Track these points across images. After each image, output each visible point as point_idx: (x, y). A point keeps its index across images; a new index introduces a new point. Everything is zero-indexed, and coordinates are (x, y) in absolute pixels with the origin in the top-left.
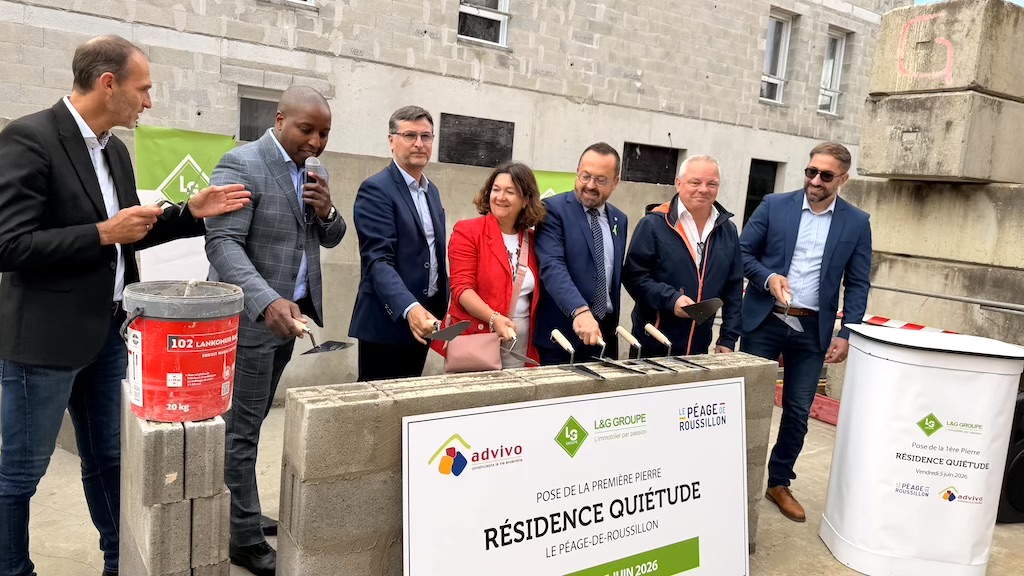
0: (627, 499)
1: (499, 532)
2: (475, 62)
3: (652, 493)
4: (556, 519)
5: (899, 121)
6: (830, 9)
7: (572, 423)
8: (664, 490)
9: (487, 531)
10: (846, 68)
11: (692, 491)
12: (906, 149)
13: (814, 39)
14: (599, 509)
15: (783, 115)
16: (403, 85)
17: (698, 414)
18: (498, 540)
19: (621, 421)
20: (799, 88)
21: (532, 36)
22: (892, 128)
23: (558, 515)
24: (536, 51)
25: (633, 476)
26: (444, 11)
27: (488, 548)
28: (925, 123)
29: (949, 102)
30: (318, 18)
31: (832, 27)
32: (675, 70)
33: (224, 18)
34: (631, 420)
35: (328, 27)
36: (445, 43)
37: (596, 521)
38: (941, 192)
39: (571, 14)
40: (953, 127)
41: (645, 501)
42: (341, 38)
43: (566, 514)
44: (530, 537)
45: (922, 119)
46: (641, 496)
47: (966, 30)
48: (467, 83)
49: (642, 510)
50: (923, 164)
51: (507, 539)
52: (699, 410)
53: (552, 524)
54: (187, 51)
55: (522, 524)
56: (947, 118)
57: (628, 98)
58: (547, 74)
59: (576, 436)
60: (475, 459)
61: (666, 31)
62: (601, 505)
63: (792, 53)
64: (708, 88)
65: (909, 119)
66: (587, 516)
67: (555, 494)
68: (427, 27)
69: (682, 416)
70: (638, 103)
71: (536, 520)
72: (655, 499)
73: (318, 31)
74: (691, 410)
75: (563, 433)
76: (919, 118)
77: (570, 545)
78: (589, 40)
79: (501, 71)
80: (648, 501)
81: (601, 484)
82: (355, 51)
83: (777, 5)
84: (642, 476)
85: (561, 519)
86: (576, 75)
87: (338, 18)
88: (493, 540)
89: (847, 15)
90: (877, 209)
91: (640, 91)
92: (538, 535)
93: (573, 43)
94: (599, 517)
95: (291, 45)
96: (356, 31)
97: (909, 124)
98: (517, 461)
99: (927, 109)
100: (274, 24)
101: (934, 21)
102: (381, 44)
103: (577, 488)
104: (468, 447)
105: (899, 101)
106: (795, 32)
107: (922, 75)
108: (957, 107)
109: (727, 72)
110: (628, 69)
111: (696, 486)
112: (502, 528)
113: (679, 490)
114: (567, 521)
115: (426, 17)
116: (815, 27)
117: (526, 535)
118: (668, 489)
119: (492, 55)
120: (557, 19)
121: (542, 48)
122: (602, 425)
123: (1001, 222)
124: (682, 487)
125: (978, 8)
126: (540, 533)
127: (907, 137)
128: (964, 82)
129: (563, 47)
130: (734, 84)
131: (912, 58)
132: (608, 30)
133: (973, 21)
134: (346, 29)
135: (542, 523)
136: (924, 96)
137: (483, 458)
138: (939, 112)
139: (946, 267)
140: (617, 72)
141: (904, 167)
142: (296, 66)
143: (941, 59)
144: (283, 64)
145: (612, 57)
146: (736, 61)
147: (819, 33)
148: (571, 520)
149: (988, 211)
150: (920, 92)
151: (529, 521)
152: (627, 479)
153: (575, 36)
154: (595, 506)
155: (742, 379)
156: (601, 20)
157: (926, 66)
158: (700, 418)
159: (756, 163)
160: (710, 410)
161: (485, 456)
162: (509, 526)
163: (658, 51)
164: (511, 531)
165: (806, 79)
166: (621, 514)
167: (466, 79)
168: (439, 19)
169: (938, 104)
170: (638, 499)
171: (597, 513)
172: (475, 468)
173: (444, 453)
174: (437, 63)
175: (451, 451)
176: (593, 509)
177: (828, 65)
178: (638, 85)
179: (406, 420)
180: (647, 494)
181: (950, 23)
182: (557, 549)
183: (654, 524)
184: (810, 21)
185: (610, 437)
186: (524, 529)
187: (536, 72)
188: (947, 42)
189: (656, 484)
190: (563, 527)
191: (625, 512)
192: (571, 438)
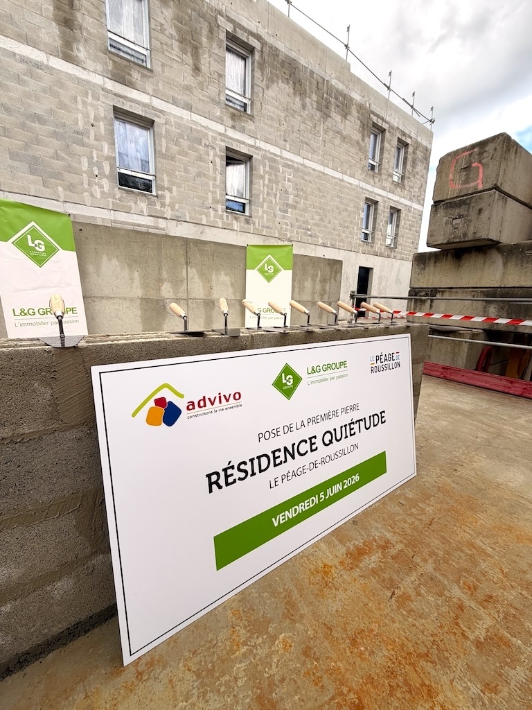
0: (335, 430)
1: (222, 474)
2: (235, 222)
3: (353, 423)
4: (277, 454)
5: (451, 214)
6: (390, 199)
7: (287, 370)
8: (361, 420)
9: (209, 476)
10: (398, 226)
11: (379, 418)
12: (455, 228)
13: (383, 214)
14: (313, 440)
15: (372, 247)
16: (201, 233)
17: (383, 360)
18: (222, 482)
19: (329, 367)
20: (378, 235)
21: (260, 210)
22: (447, 218)
23: (279, 450)
24: (263, 217)
25: (339, 411)
26: (218, 198)
27: (211, 491)
28: (466, 212)
29: (480, 198)
30: (157, 200)
31: (392, 208)
32: (325, 226)
33: (110, 200)
34: (336, 366)
35: (163, 205)
36: (220, 213)
37: (312, 451)
38: (470, 253)
39: (278, 199)
40: (483, 211)
41: (349, 430)
42: (170, 210)
43: (286, 449)
44: (253, 474)
45: (464, 211)
46: (345, 426)
47: (491, 155)
48: (231, 232)
49: (346, 437)
50: (465, 235)
51: (230, 480)
52: (383, 357)
53: (273, 459)
54: (93, 217)
55: (245, 463)
56: (478, 207)
57: (305, 239)
58: (268, 227)
59: (291, 381)
60: (191, 407)
61: (321, 209)
62: (315, 437)
63: (375, 219)
64: (340, 234)
65: (456, 212)
66: (304, 447)
67: (275, 433)
68: (211, 205)
69: (372, 362)
70: (310, 241)
71: (259, 458)
72: (356, 426)
73: (158, 207)
74: (378, 358)
75: (280, 378)
76: (463, 210)
77: (290, 474)
78: (286, 212)
79: (247, 226)
80: (351, 429)
81: (314, 420)
82: (177, 217)
83: (368, 197)
84: (345, 410)
85: (282, 454)
86: (281, 228)
87: (167, 201)
88: (217, 483)
89: (397, 202)
90: (435, 266)
91: (310, 235)
92: (261, 471)
93: (278, 213)
94: (314, 447)
95: (145, 213)
96: (177, 207)
97: (456, 214)
98: (237, 406)
99: (467, 204)
100: (136, 203)
101: (470, 155)
102: (189, 213)
103: (294, 426)
104: (182, 396)
105: (451, 203)
106: (376, 209)
107: (464, 186)
108: (485, 200)
109: (347, 227)
110: (304, 226)
111: (383, 414)
112: (225, 470)
113: (372, 418)
114: (287, 454)
115: (210, 201)
116: (384, 207)
117: (250, 473)
118: (365, 419)
119: (242, 218)
120: (271, 202)
121: (265, 215)
122: (314, 371)
123: (505, 264)
124: (373, 416)
125: (499, 141)
126: (263, 468)
127: (455, 222)
128: (489, 186)
129: (275, 215)
130: (351, 233)
131: (458, 177)
132: (295, 208)
133: (496, 149)
134: (172, 206)
135: (264, 460)
136: (465, 197)
137: (200, 407)
138: (475, 205)
139: (473, 291)
140: (300, 227)
141: (454, 238)
142: (149, 224)
143: (475, 175)
144: (143, 223)
145: (297, 220)
146: (351, 222)
147: (386, 210)
148: (290, 453)
149: (498, 259)
150: (463, 196)
151: (252, 460)
152: (335, 414)
153: (280, 210)
154: (310, 439)
155: (409, 335)
156: (291, 203)
157: (466, 181)
158: (384, 363)
159: (361, 268)
160: (390, 357)
161: (202, 404)
162: (232, 467)
163: (317, 217)
164: (235, 471)
165: (381, 231)
166: (331, 442)
167: (231, 230)
168: (216, 201)
169: (474, 200)
170: (344, 428)
171: (312, 444)
172: (191, 417)
173: (152, 404)
174: (217, 222)
175: (160, 402)
176: (308, 441)
177: (390, 226)
178: (309, 233)
179: (95, 370)
180: (350, 424)
181: (481, 154)
182: (279, 480)
183: (356, 446)
184: (382, 204)
185: (321, 381)
186: (248, 467)
187: (263, 226)
188: (480, 165)
189: (356, 416)
190: (283, 460)
191: (334, 440)
192: (287, 383)
